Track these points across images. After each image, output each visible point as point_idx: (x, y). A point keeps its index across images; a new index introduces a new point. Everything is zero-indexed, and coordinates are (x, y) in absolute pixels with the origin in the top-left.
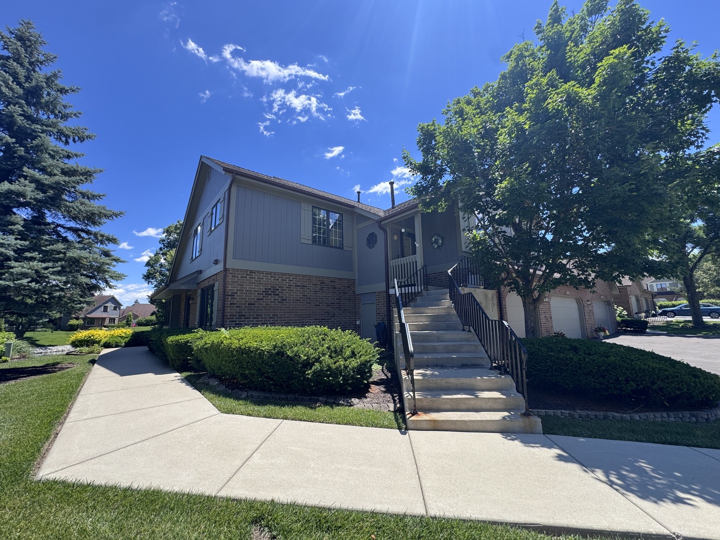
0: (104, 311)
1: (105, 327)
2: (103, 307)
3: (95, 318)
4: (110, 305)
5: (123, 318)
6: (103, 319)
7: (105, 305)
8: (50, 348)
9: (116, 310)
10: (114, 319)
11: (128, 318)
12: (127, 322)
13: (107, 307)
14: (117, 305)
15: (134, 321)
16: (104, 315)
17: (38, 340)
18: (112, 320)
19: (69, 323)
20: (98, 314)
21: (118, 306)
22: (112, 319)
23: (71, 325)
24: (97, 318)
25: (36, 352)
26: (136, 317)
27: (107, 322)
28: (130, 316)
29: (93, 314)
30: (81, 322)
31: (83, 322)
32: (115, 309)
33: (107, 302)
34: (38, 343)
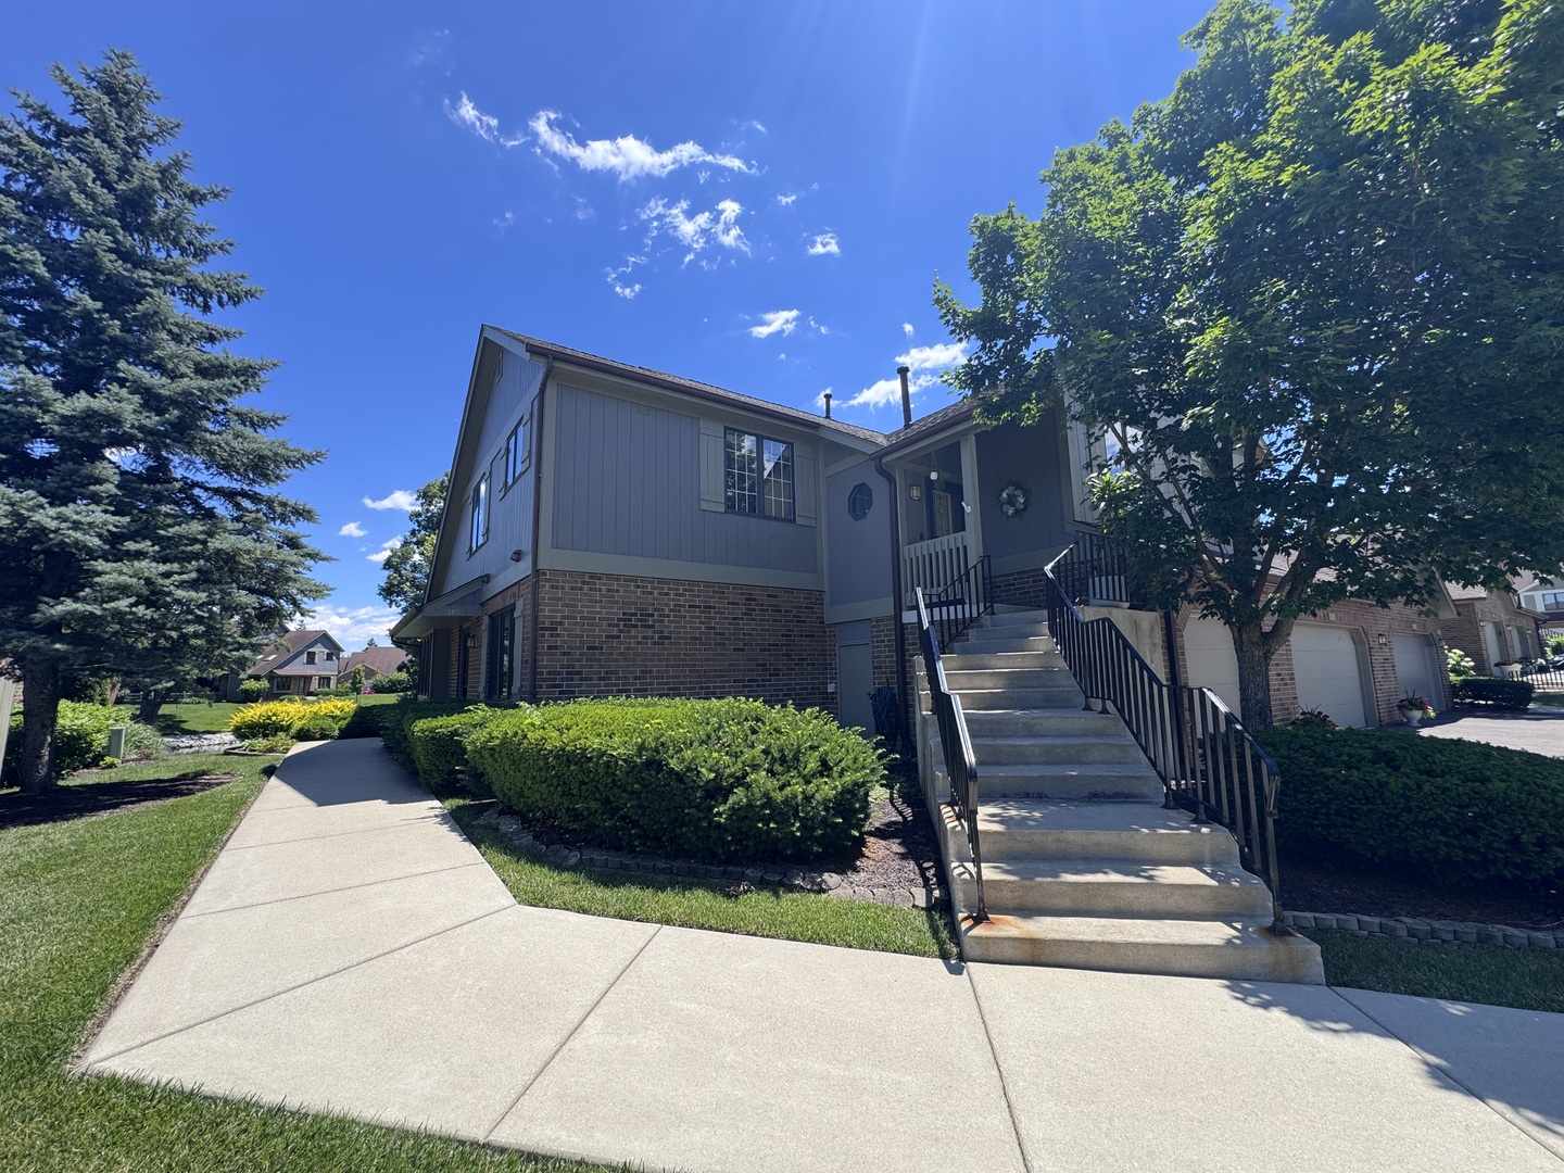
0: (308, 663)
1: (311, 694)
2: (305, 655)
3: (290, 677)
4: (320, 651)
5: (346, 678)
6: (308, 679)
7: (310, 650)
8: (207, 736)
9: (332, 660)
10: (329, 679)
11: (355, 676)
12: (354, 684)
13: (314, 653)
14: (334, 650)
15: (367, 683)
16: (309, 670)
17: (184, 722)
18: (325, 680)
19: (242, 687)
20: (297, 668)
21: (335, 652)
22: (324, 678)
23: (246, 691)
24: (295, 676)
25: (181, 744)
26: (370, 673)
27: (314, 685)
28: (359, 673)
29: (288, 668)
30: (264, 684)
31: (268, 685)
32: (329, 657)
33: (312, 645)
34: (185, 726)
